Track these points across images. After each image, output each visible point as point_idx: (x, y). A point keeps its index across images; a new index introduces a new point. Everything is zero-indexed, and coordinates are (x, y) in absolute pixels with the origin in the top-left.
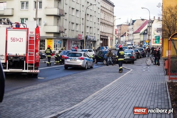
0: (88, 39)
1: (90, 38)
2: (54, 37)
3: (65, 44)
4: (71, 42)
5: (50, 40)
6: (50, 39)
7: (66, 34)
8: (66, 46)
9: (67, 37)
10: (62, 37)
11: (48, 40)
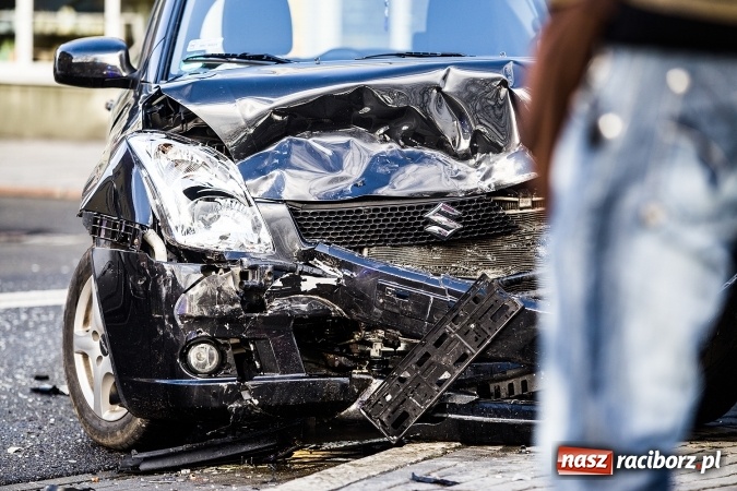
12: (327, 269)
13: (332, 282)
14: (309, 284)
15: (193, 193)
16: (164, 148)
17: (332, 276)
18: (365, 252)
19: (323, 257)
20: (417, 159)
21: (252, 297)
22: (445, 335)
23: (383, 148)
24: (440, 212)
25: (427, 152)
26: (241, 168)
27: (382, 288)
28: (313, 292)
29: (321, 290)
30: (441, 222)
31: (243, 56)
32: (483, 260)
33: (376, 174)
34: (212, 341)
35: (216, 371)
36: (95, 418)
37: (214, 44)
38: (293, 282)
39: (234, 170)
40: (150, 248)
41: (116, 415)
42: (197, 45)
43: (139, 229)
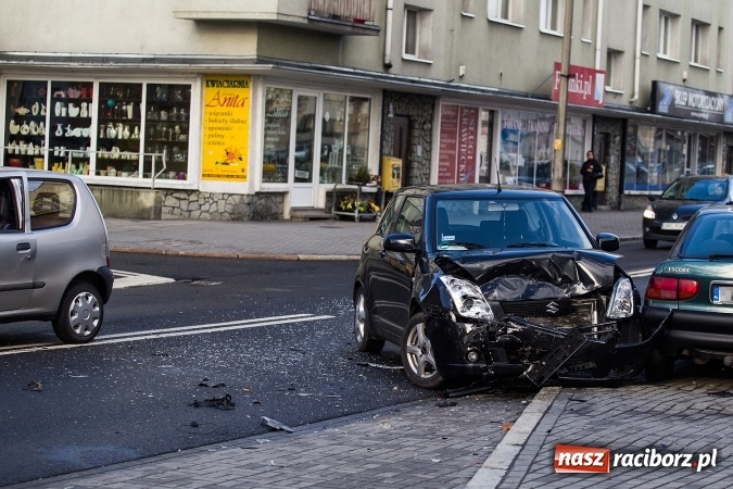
0: (663, 107)
1: (681, 98)
2: (259, 61)
3: (410, 135)
4: (491, 124)
5: (227, 92)
6: (231, 84)
7: (424, 53)
8: (428, 152)
9: (437, 76)
10: (378, 71)
11: (212, 92)
12: (515, 325)
13: (517, 330)
14: (510, 331)
15: (464, 297)
16: (452, 281)
17: (518, 328)
18: (525, 318)
19: (514, 322)
20: (543, 286)
21: (491, 335)
23: (531, 282)
24: (552, 305)
25: (546, 283)
26: (481, 289)
27: (536, 332)
28: (511, 334)
29: (514, 333)
30: (552, 308)
32: (565, 322)
33: (529, 292)
34: (475, 351)
35: (477, 361)
36: (418, 376)
37: (452, 238)
38: (505, 330)
39: (478, 289)
40: (450, 317)
41: (428, 376)
42: (446, 238)
43: (447, 311)
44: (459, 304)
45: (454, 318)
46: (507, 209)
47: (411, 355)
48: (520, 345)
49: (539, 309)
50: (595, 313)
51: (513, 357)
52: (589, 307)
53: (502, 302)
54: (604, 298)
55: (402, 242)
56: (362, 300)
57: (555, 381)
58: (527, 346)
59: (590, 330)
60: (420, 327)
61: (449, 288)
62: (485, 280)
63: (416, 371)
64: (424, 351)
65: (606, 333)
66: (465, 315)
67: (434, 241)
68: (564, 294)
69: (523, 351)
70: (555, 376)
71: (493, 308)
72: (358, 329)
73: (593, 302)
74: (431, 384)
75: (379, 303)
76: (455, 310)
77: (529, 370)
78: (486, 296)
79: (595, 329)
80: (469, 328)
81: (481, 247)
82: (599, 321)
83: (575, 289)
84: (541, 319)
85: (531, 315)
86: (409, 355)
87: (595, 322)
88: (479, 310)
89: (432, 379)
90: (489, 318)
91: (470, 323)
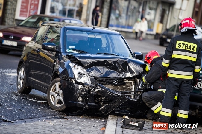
12: (99, 88)
13: (100, 90)
14: (97, 90)
15: (79, 73)
16: (74, 66)
18: (104, 85)
19: (99, 86)
20: (113, 72)
21: (89, 91)
22: (116, 101)
23: (108, 70)
24: (115, 81)
25: (114, 71)
26: (87, 70)
27: (107, 92)
28: (97, 91)
29: (98, 91)
31: (79, 50)
32: (120, 88)
33: (107, 74)
34: (82, 97)
35: (82, 101)
36: (54, 106)
37: (73, 47)
38: (95, 90)
39: (85, 70)
40: (72, 81)
41: (59, 106)
42: (70, 47)
43: (71, 78)
44: (76, 76)
45: (74, 82)
46: (97, 37)
47: (52, 96)
48: (100, 96)
49: (110, 82)
50: (134, 86)
51: (96, 101)
52: (131, 83)
53: (95, 77)
54: (138, 80)
55: (50, 46)
56: (23, 69)
57: (113, 113)
58: (103, 97)
59: (130, 93)
60: (57, 84)
61: (73, 69)
62: (89, 67)
63: (53, 103)
64: (58, 95)
65: (138, 95)
66: (79, 81)
67: (65, 48)
68: (121, 76)
69: (102, 99)
70: (113, 111)
71: (91, 79)
72: (19, 83)
73: (133, 81)
74: (60, 109)
75: (32, 72)
76: (75, 78)
77: (103, 107)
78: (88, 74)
79: (133, 93)
80: (80, 87)
81: (86, 53)
82: (135, 90)
83: (126, 75)
84: (111, 86)
85: (106, 84)
86: (51, 96)
87: (133, 90)
88: (85, 79)
89: (61, 107)
90: (89, 83)
91: (80, 84)
